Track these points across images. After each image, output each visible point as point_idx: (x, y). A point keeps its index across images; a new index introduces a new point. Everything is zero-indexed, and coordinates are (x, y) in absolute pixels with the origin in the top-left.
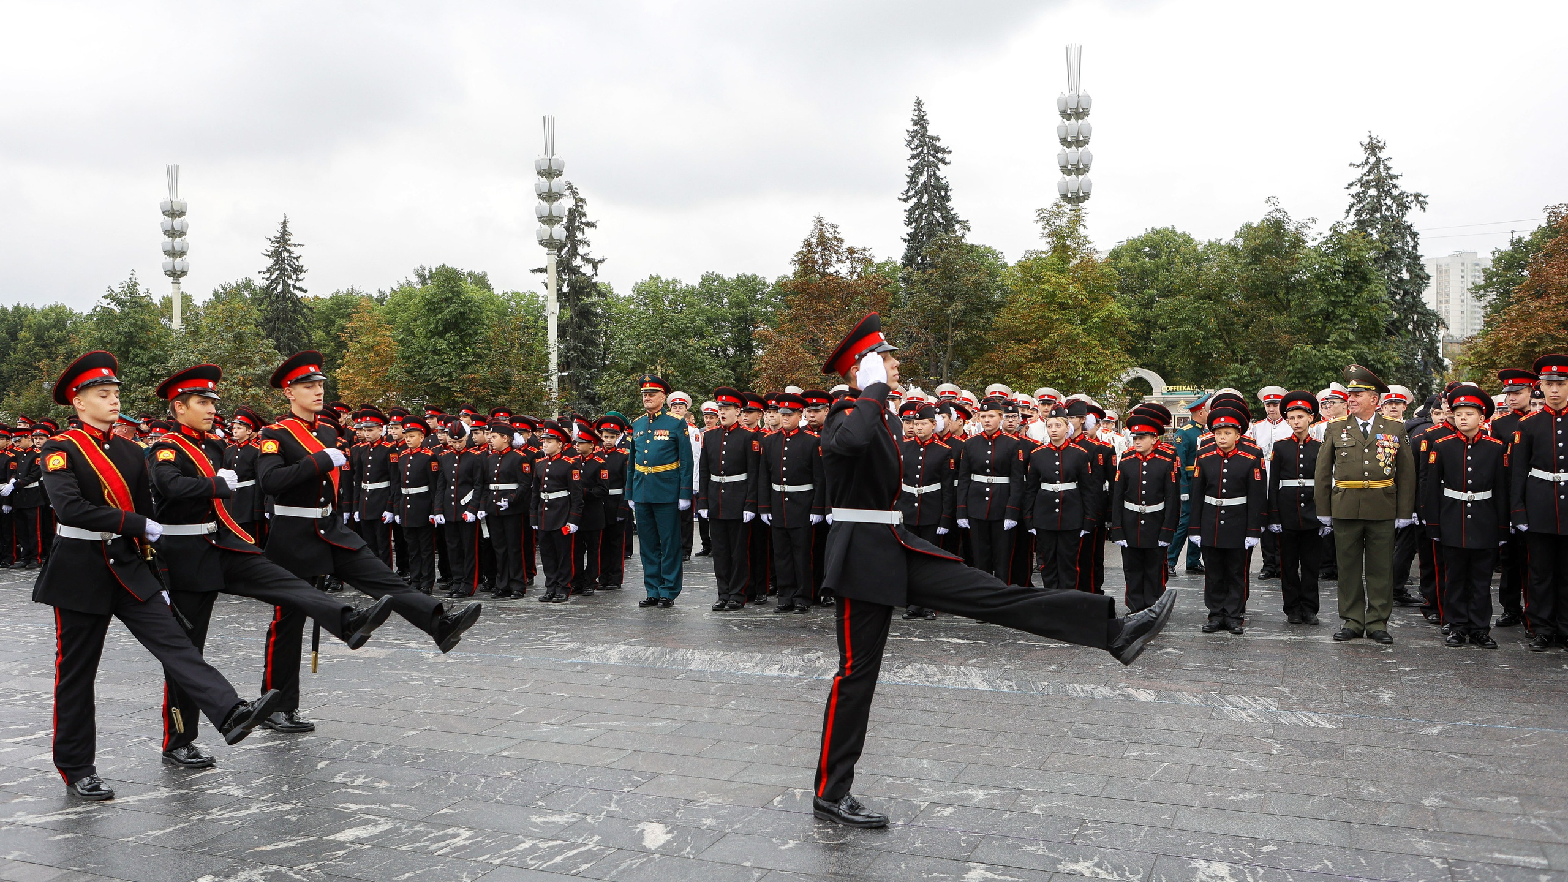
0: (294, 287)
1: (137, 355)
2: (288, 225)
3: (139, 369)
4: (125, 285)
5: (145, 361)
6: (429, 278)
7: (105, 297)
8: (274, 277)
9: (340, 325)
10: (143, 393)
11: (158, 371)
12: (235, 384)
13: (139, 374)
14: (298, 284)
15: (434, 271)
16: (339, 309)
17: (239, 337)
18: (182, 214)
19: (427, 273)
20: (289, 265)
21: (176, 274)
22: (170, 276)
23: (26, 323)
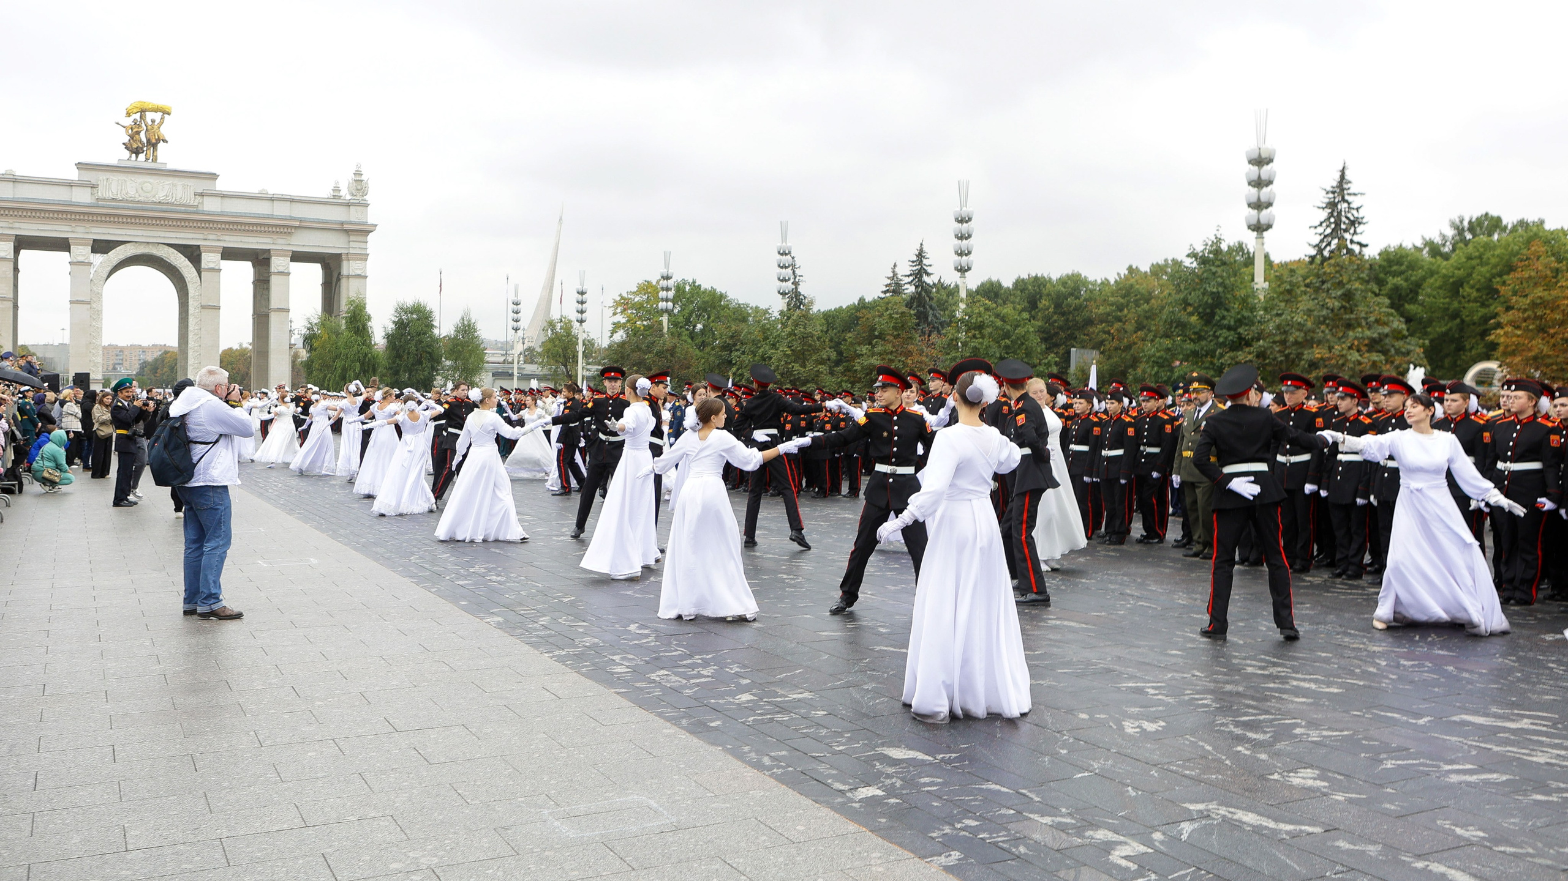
0: (1352, 242)
1: (1224, 318)
2: (1347, 172)
3: (1225, 333)
4: (1210, 243)
5: (1232, 323)
6: (1469, 230)
7: (1188, 256)
8: (1329, 231)
9: (1394, 284)
10: (1232, 358)
11: (1248, 334)
12: (1350, 348)
13: (1226, 338)
14: (1356, 238)
15: (1474, 220)
16: (1390, 266)
17: (1348, 296)
18: (1270, 161)
19: (1466, 224)
20: (1347, 218)
21: (1260, 228)
22: (1253, 230)
23: (1045, 292)
